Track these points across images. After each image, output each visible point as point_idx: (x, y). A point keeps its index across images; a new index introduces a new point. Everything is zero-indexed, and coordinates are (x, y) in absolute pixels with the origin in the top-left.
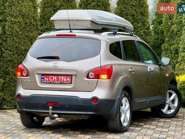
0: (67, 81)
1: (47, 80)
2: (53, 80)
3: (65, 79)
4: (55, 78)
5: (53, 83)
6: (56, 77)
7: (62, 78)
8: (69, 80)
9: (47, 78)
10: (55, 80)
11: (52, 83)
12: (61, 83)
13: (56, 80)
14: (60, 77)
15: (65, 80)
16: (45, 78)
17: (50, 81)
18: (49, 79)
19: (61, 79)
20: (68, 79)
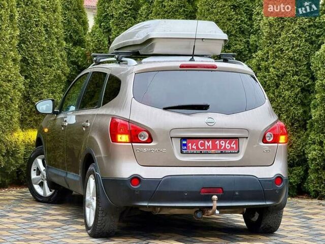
0: (232, 148)
1: (193, 147)
2: (206, 148)
3: (227, 145)
4: (208, 145)
5: (206, 153)
6: (210, 142)
7: (223, 143)
8: (234, 146)
9: (195, 144)
10: (208, 147)
11: (204, 153)
12: (222, 153)
13: (211, 148)
14: (218, 142)
15: (228, 147)
16: (190, 145)
17: (200, 149)
18: (197, 145)
19: (221, 146)
20: (232, 146)
